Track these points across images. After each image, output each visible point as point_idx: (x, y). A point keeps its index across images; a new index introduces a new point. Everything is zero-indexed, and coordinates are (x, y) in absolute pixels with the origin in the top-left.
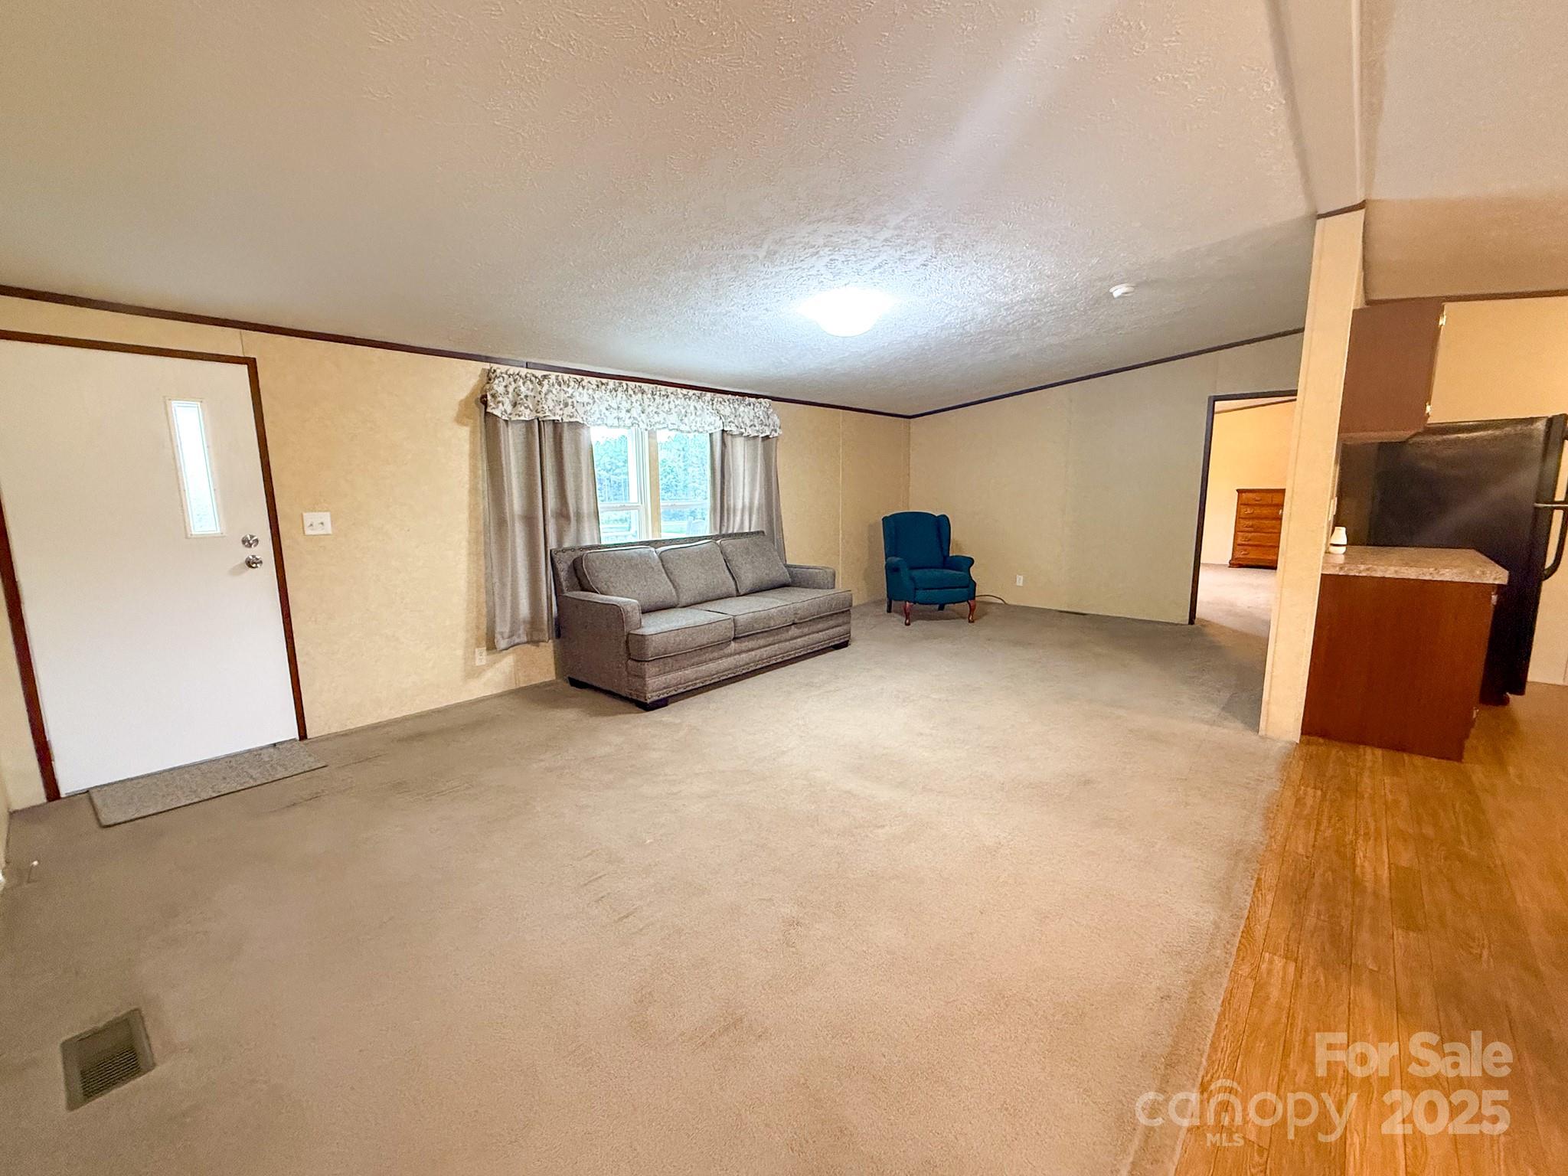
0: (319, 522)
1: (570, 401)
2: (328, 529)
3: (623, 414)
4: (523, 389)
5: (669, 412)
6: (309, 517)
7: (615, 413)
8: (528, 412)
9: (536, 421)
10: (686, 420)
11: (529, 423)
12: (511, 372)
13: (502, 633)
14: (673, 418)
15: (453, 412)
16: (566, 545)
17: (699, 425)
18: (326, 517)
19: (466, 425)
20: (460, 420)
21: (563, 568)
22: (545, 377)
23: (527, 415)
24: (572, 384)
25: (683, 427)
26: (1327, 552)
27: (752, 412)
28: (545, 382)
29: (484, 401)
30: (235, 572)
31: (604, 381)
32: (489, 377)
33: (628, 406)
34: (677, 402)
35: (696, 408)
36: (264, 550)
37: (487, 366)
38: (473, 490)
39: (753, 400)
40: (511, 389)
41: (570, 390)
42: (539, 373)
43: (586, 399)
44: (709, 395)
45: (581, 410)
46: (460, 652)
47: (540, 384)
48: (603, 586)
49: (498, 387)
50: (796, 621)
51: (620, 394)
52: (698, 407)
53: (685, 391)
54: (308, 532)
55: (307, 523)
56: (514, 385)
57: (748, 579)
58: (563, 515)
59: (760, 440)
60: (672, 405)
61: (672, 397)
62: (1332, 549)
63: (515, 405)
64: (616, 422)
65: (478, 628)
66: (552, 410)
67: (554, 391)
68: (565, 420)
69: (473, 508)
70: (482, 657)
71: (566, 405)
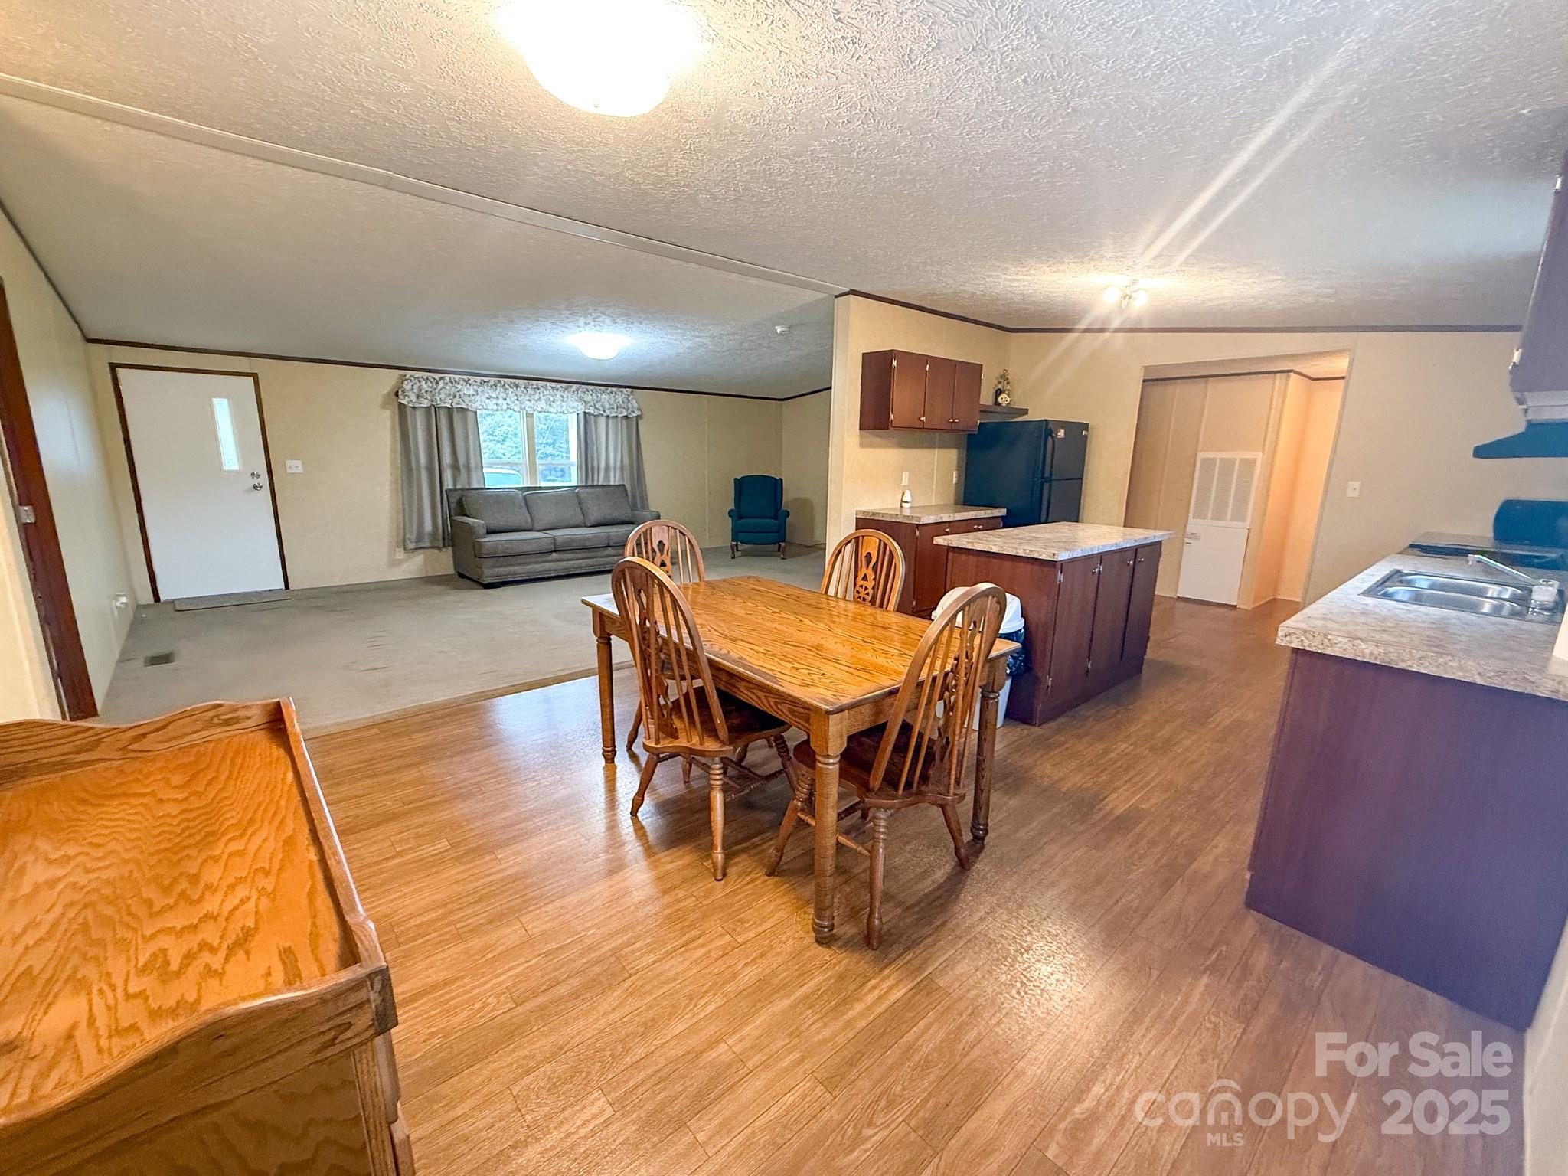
0: (295, 466)
1: (458, 394)
2: (300, 470)
3: (501, 401)
4: (425, 386)
5: (539, 399)
6: (289, 463)
7: (495, 401)
8: (426, 401)
9: (433, 408)
10: (554, 405)
11: (428, 409)
12: (417, 376)
13: (410, 540)
14: (542, 404)
15: (380, 400)
16: (458, 487)
17: (564, 408)
18: (299, 463)
19: (388, 409)
20: (384, 406)
21: (453, 500)
22: (441, 378)
23: (426, 404)
24: (461, 382)
25: (552, 410)
26: (902, 507)
27: (613, 399)
28: (441, 382)
29: (397, 394)
30: (248, 491)
31: (486, 379)
32: (403, 380)
33: (505, 396)
34: (546, 393)
35: (562, 397)
36: (264, 480)
37: (402, 372)
38: (393, 451)
39: (614, 389)
40: (416, 387)
41: (460, 387)
42: (437, 376)
43: (471, 392)
44: (575, 387)
45: (467, 399)
46: (385, 550)
47: (437, 383)
48: (473, 513)
49: (407, 386)
50: (611, 544)
51: (498, 388)
52: (565, 396)
53: (553, 385)
54: (289, 471)
55: (288, 465)
56: (418, 384)
57: (594, 517)
58: (455, 467)
59: (619, 419)
60: (541, 395)
61: (542, 389)
62: (904, 504)
63: (418, 397)
64: (495, 407)
65: (398, 536)
66: (444, 400)
67: (448, 388)
68: (455, 406)
69: (393, 461)
70: (400, 554)
71: (455, 396)
